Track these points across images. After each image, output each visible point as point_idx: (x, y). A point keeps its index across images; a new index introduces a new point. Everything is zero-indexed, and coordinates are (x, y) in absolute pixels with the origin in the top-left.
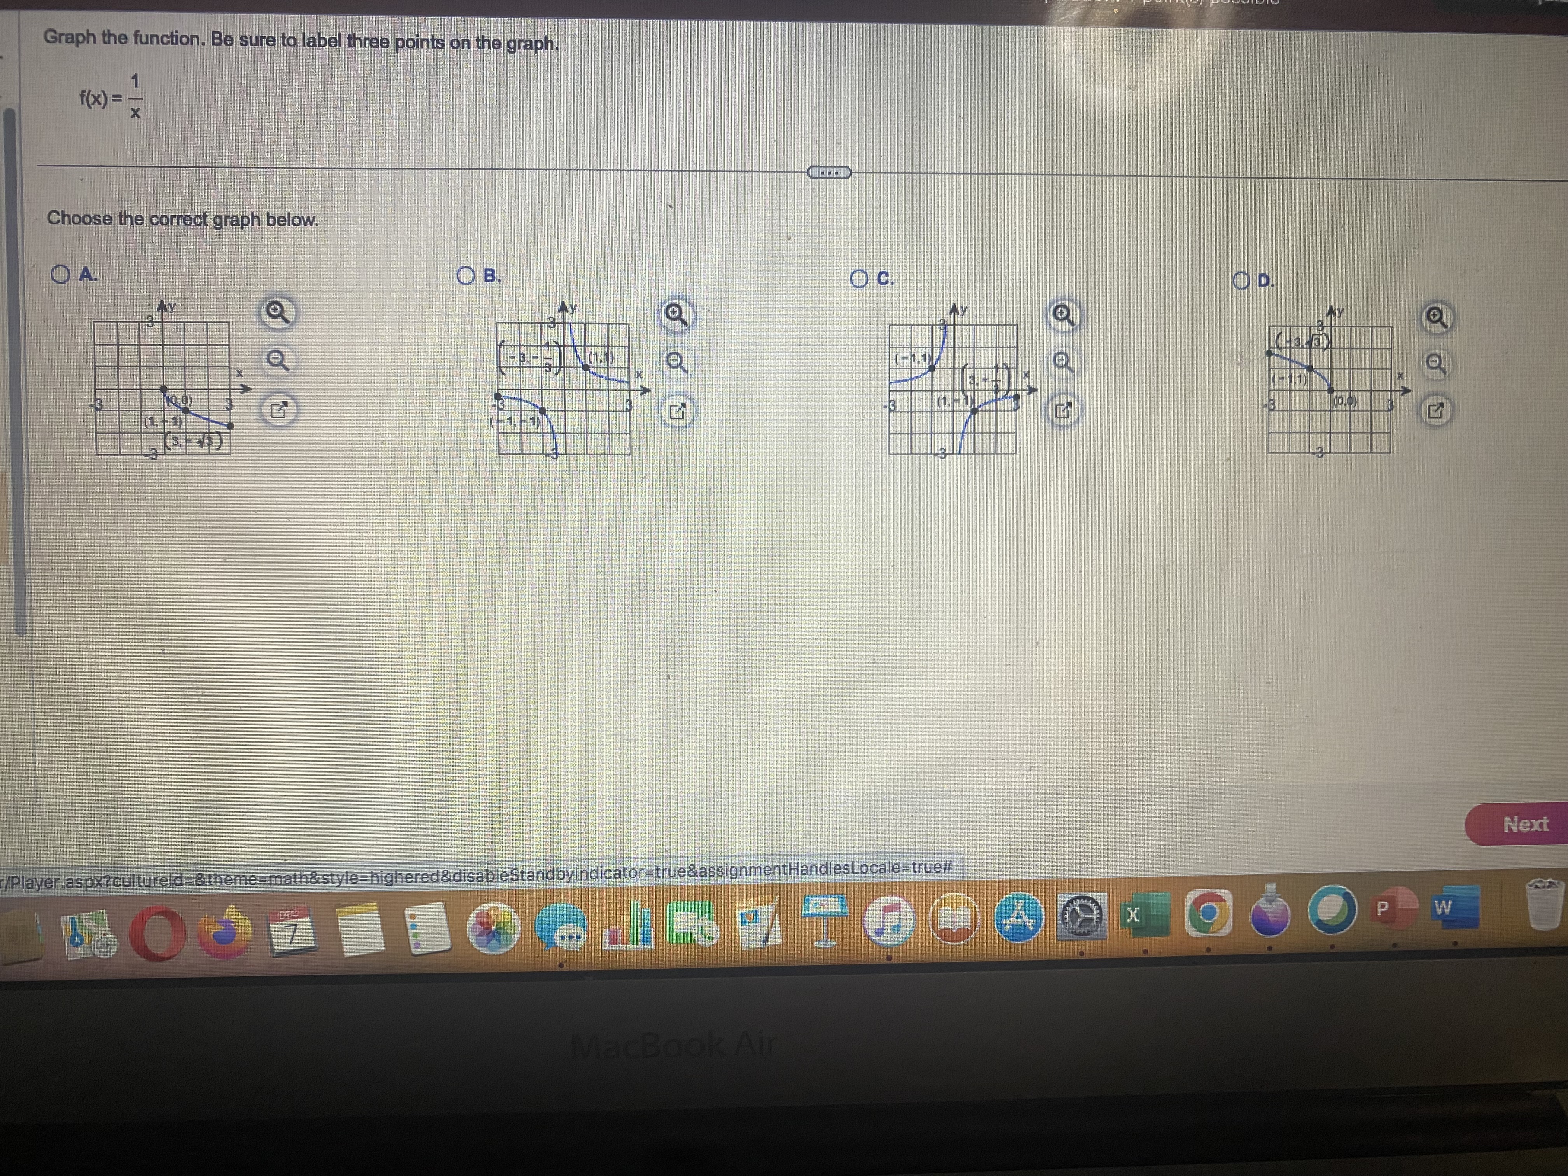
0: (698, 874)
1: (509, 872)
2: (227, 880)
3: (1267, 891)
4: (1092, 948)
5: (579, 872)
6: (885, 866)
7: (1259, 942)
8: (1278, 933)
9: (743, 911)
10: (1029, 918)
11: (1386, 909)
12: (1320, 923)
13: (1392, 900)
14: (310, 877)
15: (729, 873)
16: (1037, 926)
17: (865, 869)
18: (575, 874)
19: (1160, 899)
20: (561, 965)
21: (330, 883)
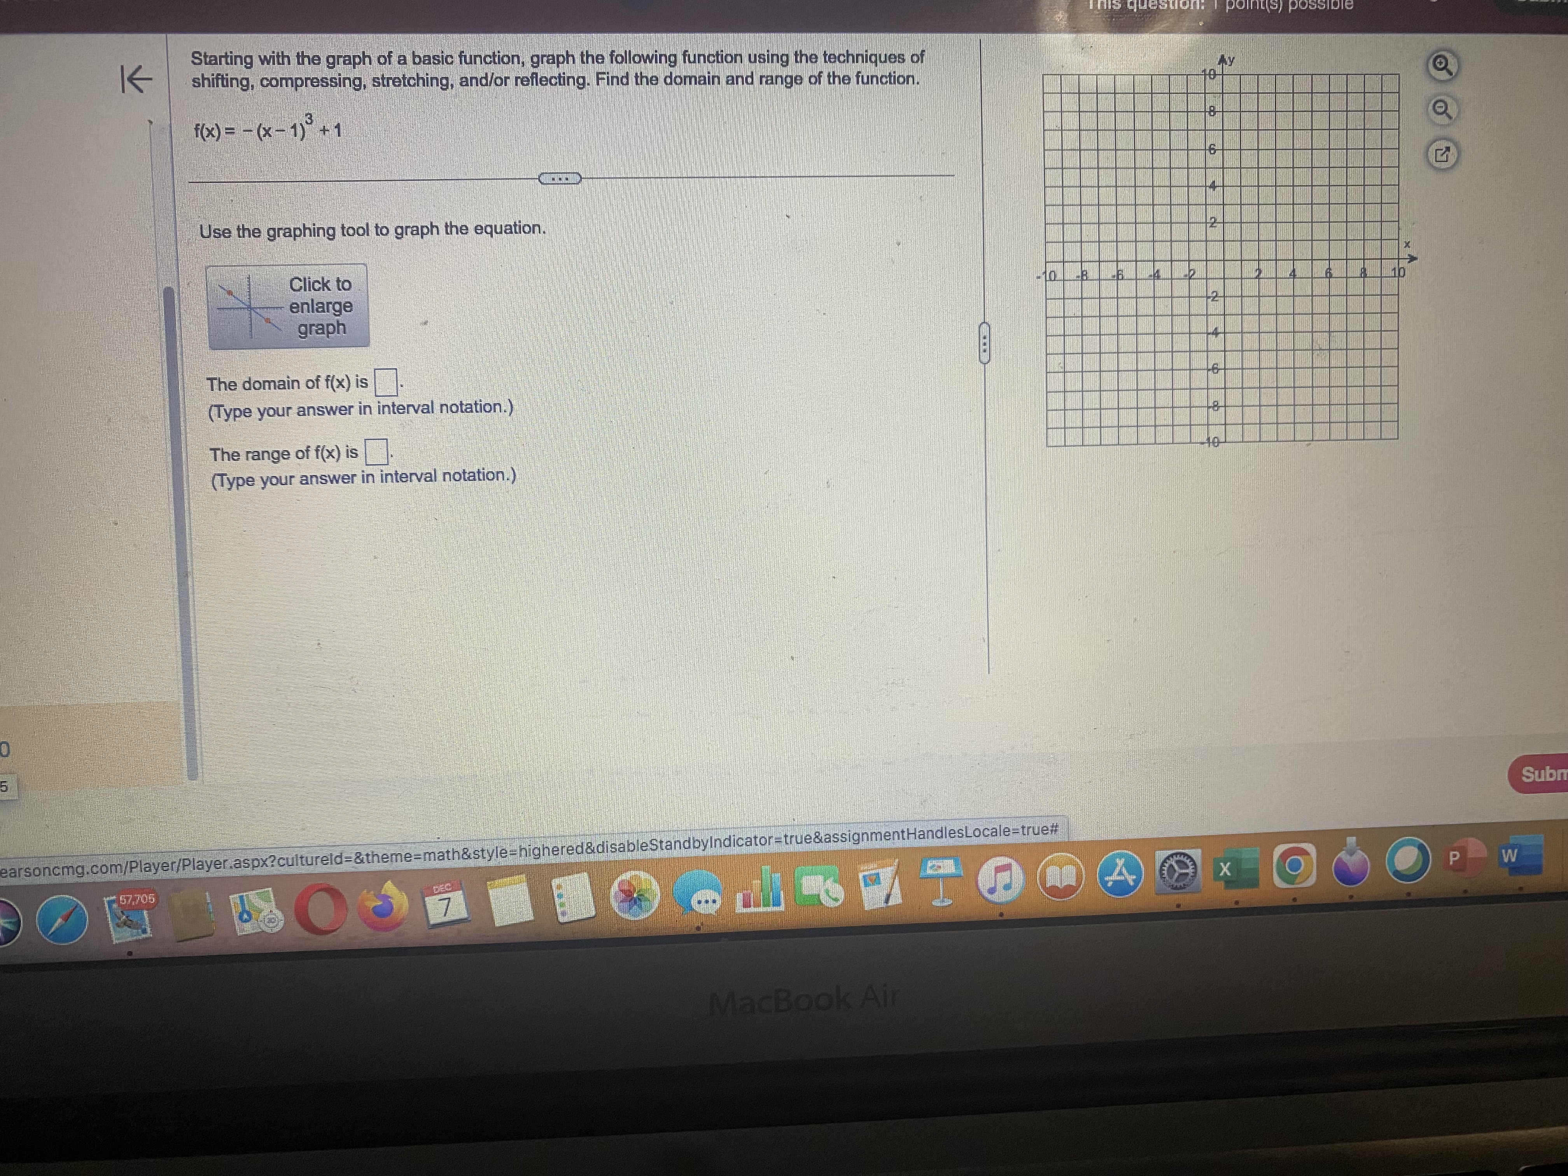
0: (823, 840)
1: (649, 843)
2: (384, 858)
3: (1348, 845)
4: (1188, 900)
5: (713, 841)
6: (996, 830)
7: (1341, 892)
8: (1359, 882)
9: (866, 873)
10: (1130, 874)
11: (1456, 859)
12: (1397, 873)
13: (1463, 850)
14: (461, 853)
15: (851, 839)
16: (1136, 882)
17: (978, 833)
18: (709, 843)
19: (1250, 854)
20: (698, 928)
21: (480, 858)
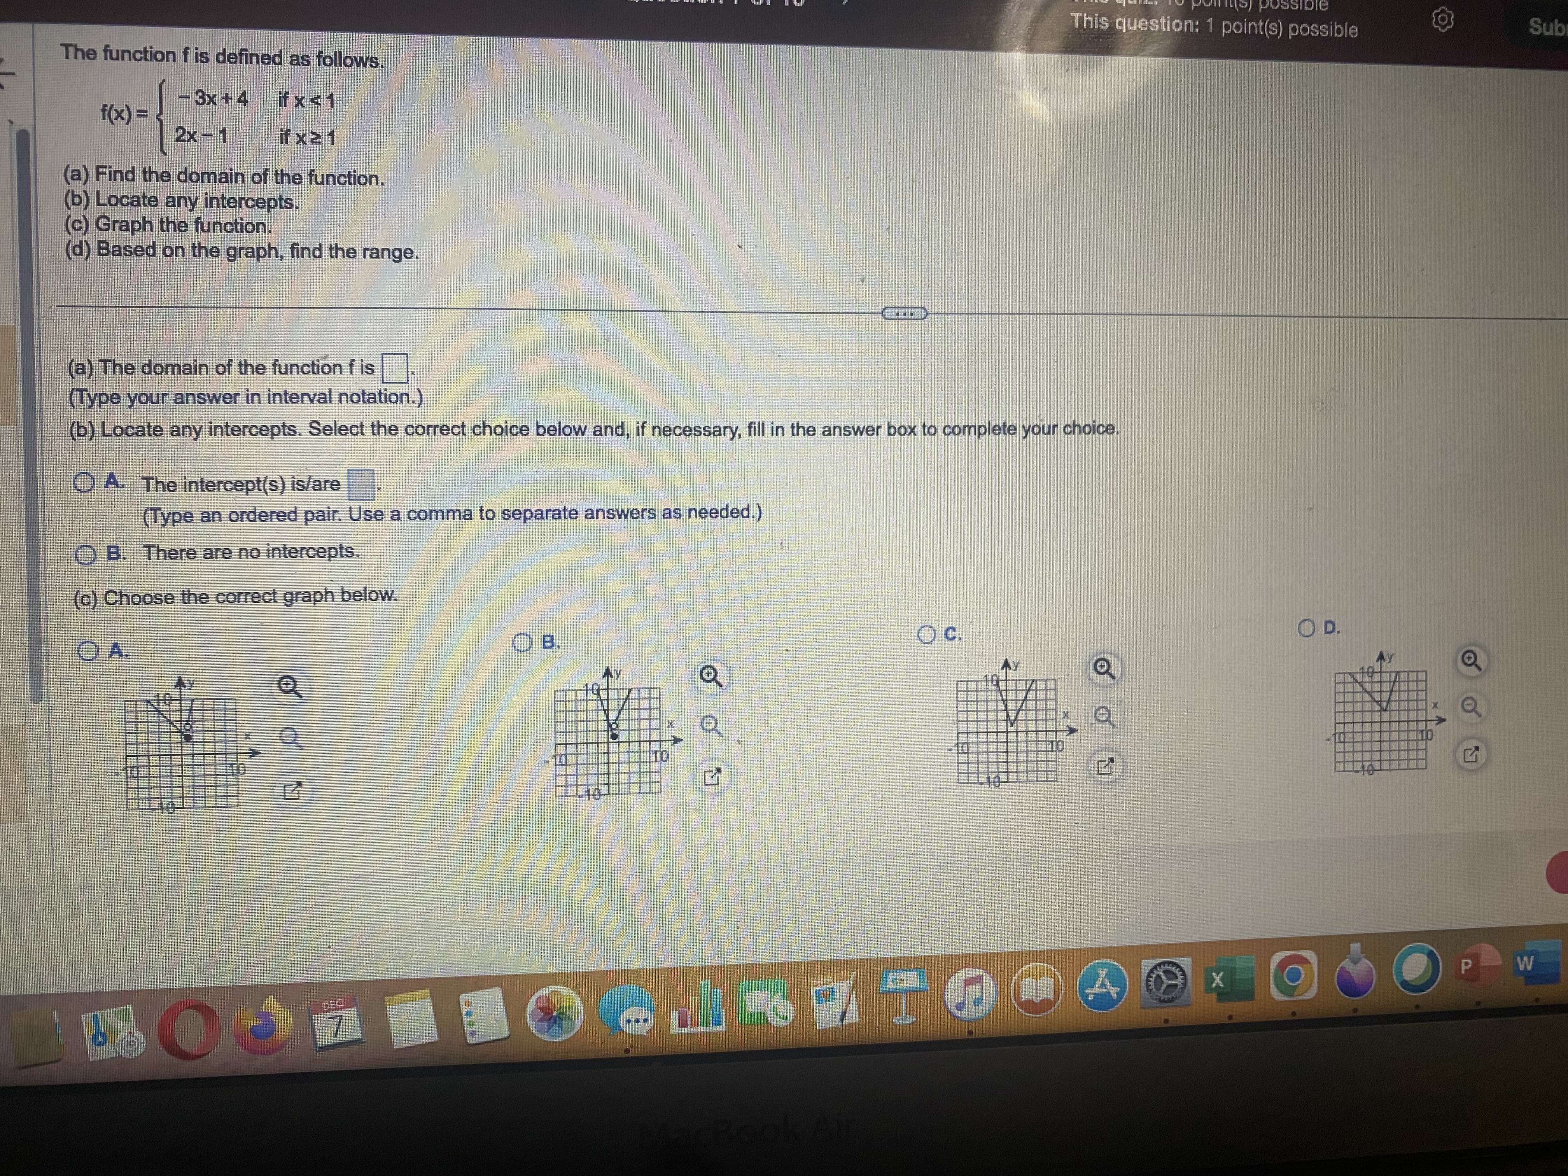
3: (1351, 953)
4: (1174, 1015)
7: (1344, 1004)
8: (1364, 994)
9: (818, 988)
10: (1113, 986)
11: (1469, 966)
12: (1405, 984)
13: (1475, 958)
16: (1120, 994)
19: (1244, 962)
20: (627, 1051)
